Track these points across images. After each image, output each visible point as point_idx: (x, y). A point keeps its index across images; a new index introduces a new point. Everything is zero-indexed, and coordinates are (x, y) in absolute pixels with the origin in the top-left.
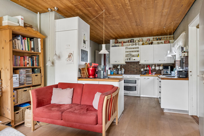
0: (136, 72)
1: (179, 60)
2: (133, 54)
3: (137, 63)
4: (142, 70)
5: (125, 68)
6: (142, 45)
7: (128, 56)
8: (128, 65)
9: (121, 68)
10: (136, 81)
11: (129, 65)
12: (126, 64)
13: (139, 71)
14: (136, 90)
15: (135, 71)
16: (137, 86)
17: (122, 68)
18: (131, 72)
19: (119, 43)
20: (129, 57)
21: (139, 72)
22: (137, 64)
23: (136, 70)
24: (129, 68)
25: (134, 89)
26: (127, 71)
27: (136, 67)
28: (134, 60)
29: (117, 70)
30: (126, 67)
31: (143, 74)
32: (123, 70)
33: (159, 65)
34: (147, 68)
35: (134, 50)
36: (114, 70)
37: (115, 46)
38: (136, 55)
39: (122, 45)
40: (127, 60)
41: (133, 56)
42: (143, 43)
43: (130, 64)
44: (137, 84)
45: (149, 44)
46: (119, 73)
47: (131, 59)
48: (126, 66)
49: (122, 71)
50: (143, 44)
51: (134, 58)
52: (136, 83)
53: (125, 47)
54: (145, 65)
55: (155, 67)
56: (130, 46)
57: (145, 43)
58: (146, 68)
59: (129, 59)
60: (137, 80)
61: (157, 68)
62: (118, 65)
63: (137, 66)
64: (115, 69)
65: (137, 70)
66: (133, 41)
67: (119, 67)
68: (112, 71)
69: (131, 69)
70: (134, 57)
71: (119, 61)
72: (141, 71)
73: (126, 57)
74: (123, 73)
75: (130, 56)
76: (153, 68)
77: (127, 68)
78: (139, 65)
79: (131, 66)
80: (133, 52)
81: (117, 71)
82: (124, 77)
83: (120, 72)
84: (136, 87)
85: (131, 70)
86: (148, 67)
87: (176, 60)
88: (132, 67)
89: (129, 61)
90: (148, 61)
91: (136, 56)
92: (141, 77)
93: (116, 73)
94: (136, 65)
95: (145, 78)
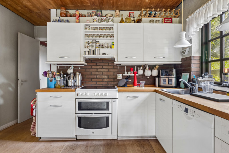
0: (108, 81)
1: (198, 56)
2: (102, 41)
3: (108, 63)
4: (120, 76)
5: (85, 74)
6: (120, 22)
7: (90, 44)
8: (90, 67)
9: (75, 74)
10: (108, 103)
11: (93, 67)
12: (86, 64)
13: (112, 80)
14: (107, 126)
15: (106, 80)
16: (110, 115)
17: (78, 73)
18: (97, 82)
19: (71, 16)
20: (92, 47)
21: (114, 81)
22: (110, 64)
23: (106, 77)
24: (93, 73)
25: (104, 123)
26: (89, 78)
27: (106, 70)
28: (103, 54)
29: (64, 77)
30: (85, 72)
31: (122, 86)
32: (79, 77)
33: (151, 68)
34: (129, 73)
35: (104, 32)
36: (56, 77)
37: (60, 21)
38: (108, 44)
39: (77, 20)
40: (87, 53)
41: (101, 46)
42: (122, 19)
43: (95, 64)
44: (110, 111)
45: (135, 22)
46: (70, 84)
47: (97, 52)
48: (86, 69)
49: (77, 79)
50: (122, 21)
51: (102, 51)
52: (108, 109)
53: (83, 25)
54: (125, 66)
55: (144, 71)
56: (96, 23)
57: (126, 19)
58: (126, 73)
59: (91, 52)
60: (110, 101)
61: (148, 73)
62: (68, 66)
63: (108, 69)
64: (60, 75)
65: (108, 78)
66: (101, 14)
67: (70, 71)
68: (51, 81)
69: (97, 75)
70: (103, 47)
71: (69, 57)
72: (116, 78)
73: (85, 47)
74: (79, 83)
75: (94, 45)
76: (141, 72)
77: (89, 73)
78: (113, 67)
79: (97, 69)
80: (101, 38)
81: (64, 80)
82: (80, 94)
83: (71, 82)
84: (108, 118)
85: (97, 78)
86: (130, 71)
87: (193, 55)
88: (99, 70)
89: (92, 56)
90: (131, 57)
91: (108, 47)
92: (120, 94)
93: (62, 85)
94: (107, 67)
95: (128, 97)
